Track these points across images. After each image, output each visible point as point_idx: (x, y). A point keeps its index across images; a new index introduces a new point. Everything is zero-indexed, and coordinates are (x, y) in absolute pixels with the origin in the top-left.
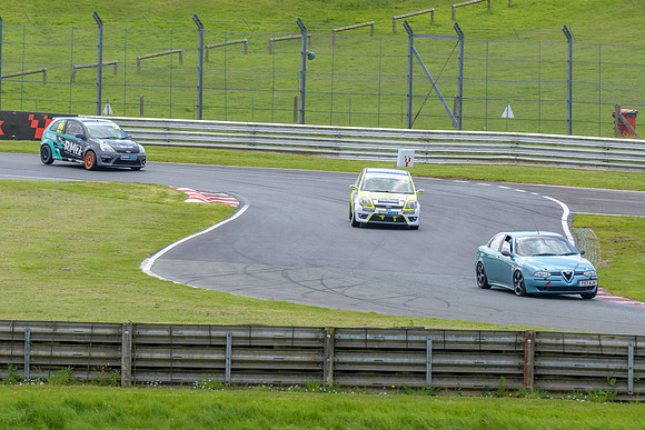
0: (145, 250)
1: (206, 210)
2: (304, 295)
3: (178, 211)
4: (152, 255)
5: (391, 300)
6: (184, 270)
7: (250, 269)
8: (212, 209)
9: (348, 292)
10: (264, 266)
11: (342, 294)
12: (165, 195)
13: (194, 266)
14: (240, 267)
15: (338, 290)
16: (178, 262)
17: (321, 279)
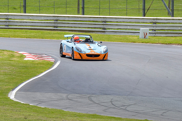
0: (9, 87)
1: (37, 64)
2: (105, 111)
3: (22, 65)
4: (13, 89)
5: (154, 113)
6: (34, 98)
7: (70, 96)
8: (41, 64)
9: (128, 108)
10: (78, 95)
11: (126, 110)
12: (13, 56)
13: (39, 95)
14: (64, 96)
15: (122, 107)
16: (29, 93)
17: (111, 102)
